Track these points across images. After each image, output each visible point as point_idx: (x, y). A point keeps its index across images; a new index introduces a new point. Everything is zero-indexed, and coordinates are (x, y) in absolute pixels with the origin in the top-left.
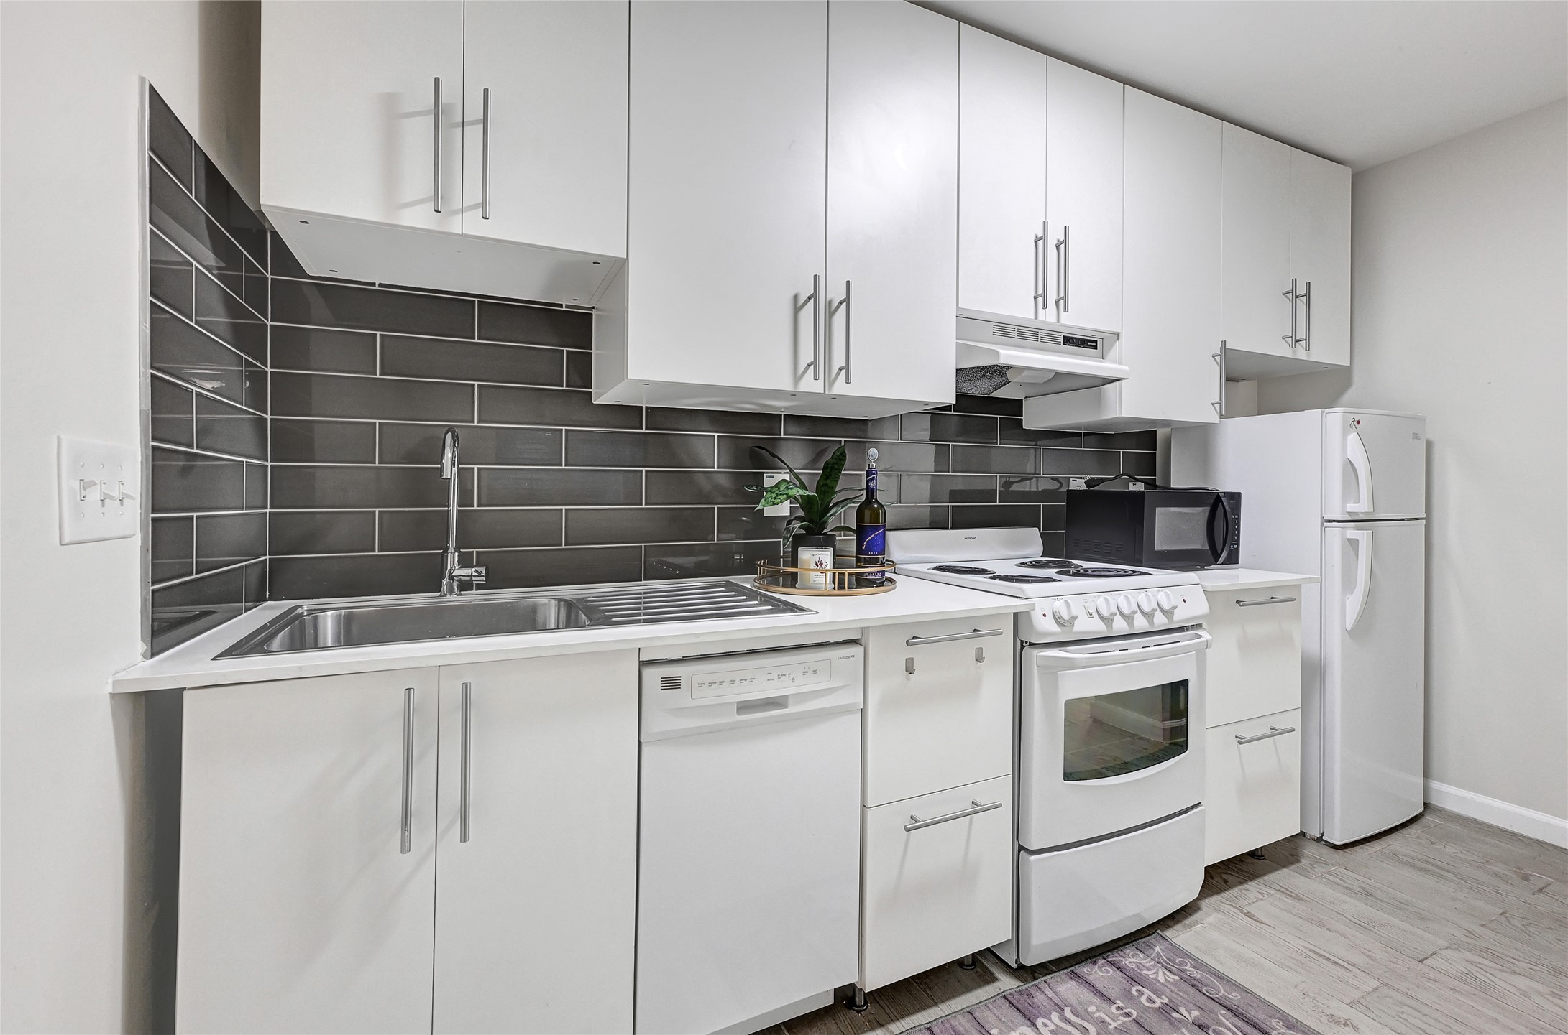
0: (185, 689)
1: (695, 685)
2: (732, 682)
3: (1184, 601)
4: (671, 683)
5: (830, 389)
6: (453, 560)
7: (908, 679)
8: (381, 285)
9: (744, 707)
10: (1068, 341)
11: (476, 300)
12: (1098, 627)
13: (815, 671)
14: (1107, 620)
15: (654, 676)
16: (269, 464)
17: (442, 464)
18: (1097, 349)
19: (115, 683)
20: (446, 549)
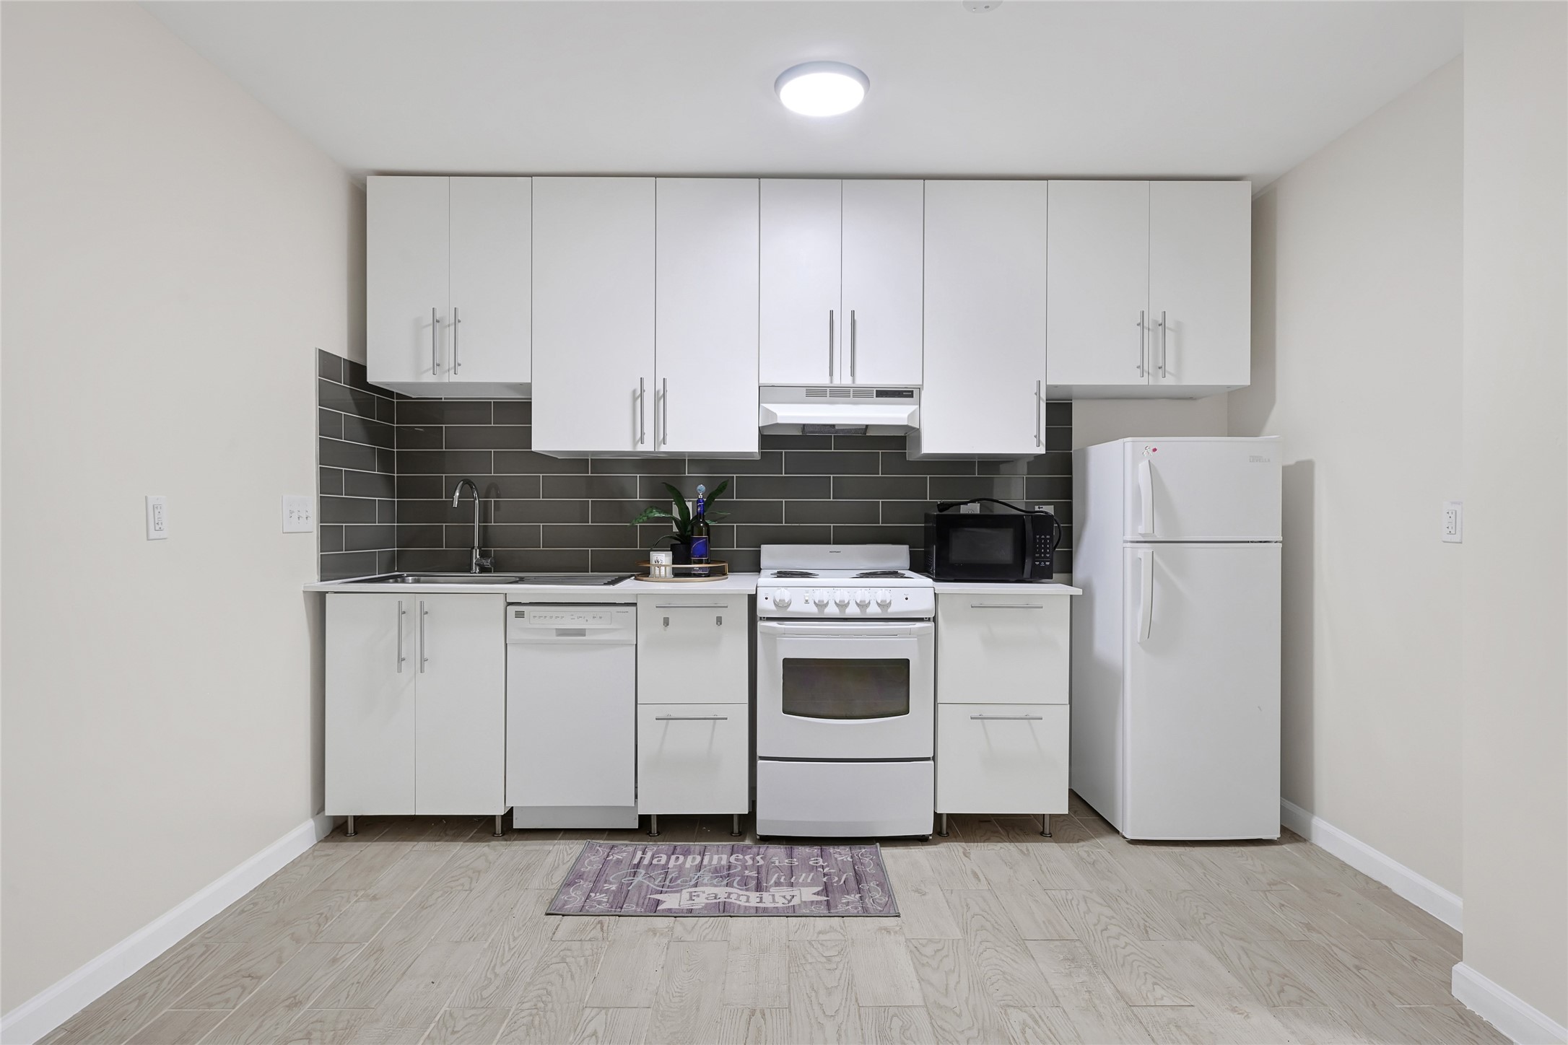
0: (327, 592)
1: (532, 617)
2: (551, 617)
3: (907, 599)
4: (520, 615)
5: (658, 449)
6: (476, 554)
7: (665, 630)
8: (445, 399)
9: (562, 632)
10: (883, 393)
11: (492, 401)
12: (812, 610)
13: (600, 617)
14: (821, 605)
15: (512, 609)
16: (396, 500)
17: (453, 498)
18: (913, 397)
19: (304, 587)
20: (473, 548)
